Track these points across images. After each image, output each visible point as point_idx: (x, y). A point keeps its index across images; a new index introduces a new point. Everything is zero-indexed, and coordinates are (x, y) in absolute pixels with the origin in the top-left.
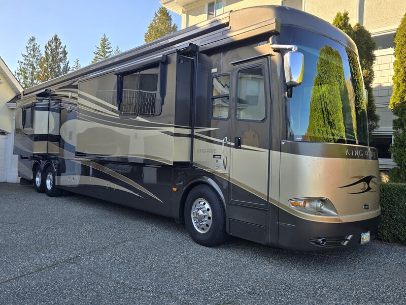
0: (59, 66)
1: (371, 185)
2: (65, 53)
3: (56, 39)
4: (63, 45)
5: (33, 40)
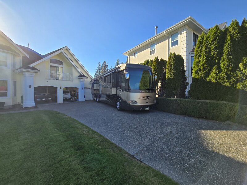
0: (106, 69)
1: (149, 98)
2: (107, 65)
3: (105, 62)
4: (107, 63)
5: (99, 63)
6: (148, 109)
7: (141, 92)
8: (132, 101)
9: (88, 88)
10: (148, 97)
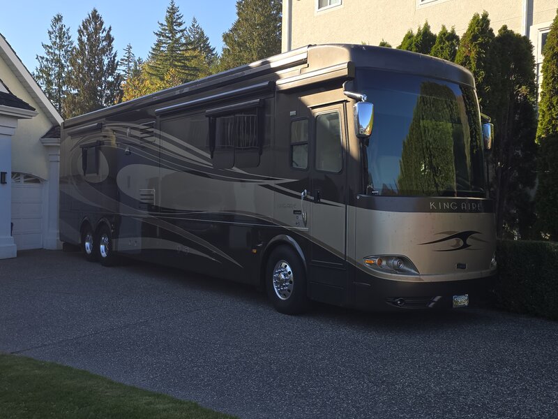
0: (101, 62)
1: (469, 241)
2: (109, 39)
3: (95, 17)
6: (462, 300)
7: (433, 211)
8: (382, 258)
9: (27, 176)
10: (464, 236)
